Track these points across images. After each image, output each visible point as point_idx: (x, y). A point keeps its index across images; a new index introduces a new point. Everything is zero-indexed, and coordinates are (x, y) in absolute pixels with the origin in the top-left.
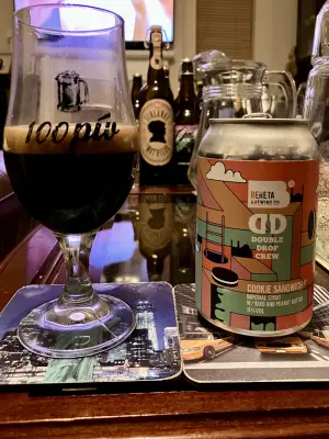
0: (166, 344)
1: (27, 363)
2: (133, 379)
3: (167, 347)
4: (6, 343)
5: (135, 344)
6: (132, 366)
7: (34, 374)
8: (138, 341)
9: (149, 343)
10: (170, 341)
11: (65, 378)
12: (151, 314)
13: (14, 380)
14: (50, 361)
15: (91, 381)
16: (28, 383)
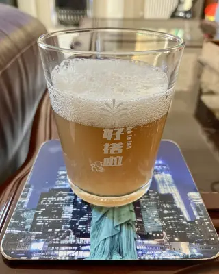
0: (195, 213)
1: (68, 234)
2: (178, 258)
3: (198, 218)
4: (44, 207)
5: (166, 212)
6: (172, 240)
7: (79, 247)
8: (167, 209)
9: (178, 211)
10: (198, 209)
11: (111, 254)
12: (169, 176)
13: (62, 255)
14: (90, 231)
15: (137, 258)
16: (76, 258)
